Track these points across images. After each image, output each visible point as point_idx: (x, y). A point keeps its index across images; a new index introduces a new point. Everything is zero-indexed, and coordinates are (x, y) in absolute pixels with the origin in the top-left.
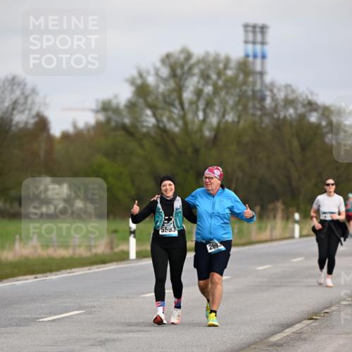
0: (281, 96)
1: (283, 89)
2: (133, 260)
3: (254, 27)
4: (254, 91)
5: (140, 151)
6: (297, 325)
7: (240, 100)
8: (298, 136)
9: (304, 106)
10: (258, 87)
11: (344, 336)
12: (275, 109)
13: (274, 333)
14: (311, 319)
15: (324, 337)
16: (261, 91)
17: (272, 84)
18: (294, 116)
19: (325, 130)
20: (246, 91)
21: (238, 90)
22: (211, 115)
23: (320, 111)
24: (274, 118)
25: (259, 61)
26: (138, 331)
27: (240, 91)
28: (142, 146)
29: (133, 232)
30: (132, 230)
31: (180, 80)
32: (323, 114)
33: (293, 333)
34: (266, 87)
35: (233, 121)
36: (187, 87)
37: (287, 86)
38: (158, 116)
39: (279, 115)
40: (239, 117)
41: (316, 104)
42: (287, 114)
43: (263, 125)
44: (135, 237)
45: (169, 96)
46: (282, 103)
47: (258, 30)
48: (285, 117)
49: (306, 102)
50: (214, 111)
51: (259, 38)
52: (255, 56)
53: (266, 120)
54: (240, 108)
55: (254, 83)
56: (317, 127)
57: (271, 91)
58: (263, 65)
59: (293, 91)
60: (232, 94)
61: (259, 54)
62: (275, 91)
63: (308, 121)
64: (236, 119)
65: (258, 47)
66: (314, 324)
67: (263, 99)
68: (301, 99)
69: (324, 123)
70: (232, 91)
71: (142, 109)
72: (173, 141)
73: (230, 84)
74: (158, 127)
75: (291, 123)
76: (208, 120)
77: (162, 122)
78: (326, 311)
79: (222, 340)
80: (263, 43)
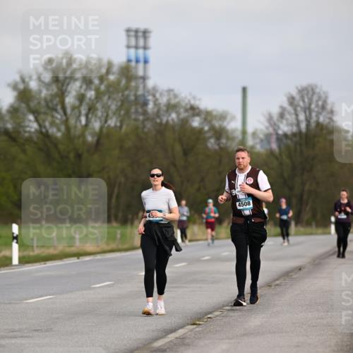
0: (163, 100)
1: (166, 94)
2: (16, 265)
3: (137, 31)
4: (136, 96)
5: (22, 156)
6: (180, 331)
7: (122, 105)
8: (180, 141)
9: (186, 110)
10: (140, 92)
11: (227, 341)
12: (158, 114)
13: (157, 339)
14: (194, 324)
15: (207, 342)
16: (144, 95)
17: (155, 89)
18: (176, 120)
19: (208, 135)
20: (128, 96)
21: (120, 95)
22: (93, 120)
23: (203, 116)
24: (156, 123)
25: (141, 65)
26: (22, 337)
27: (123, 95)
28: (24, 151)
29: (16, 238)
30: (15, 235)
31: (63, 85)
32: (205, 119)
33: (177, 338)
34: (148, 92)
35: (116, 126)
36: (69, 92)
37: (170, 91)
38: (41, 121)
39: (161, 120)
40: (122, 122)
41: (198, 108)
42: (170, 119)
43: (146, 130)
44: (17, 243)
45: (51, 101)
46: (165, 108)
47: (140, 34)
48: (167, 122)
49: (188, 106)
50: (96, 116)
51: (141, 42)
52: (137, 61)
53: (149, 125)
54: (122, 112)
55: (137, 88)
56: (200, 131)
57: (154, 96)
58: (145, 69)
59: (176, 96)
60: (114, 99)
61: (142, 59)
62: (158, 95)
63: (191, 126)
64: (118, 124)
65: (141, 52)
66: (197, 329)
67: (145, 104)
68: (183, 104)
69: (206, 128)
70: (115, 96)
71: (25, 115)
72: (56, 145)
73: (113, 88)
74: (41, 132)
75: (173, 127)
76: (90, 125)
77: (45, 127)
78: (209, 316)
79: (105, 345)
80: (145, 48)
